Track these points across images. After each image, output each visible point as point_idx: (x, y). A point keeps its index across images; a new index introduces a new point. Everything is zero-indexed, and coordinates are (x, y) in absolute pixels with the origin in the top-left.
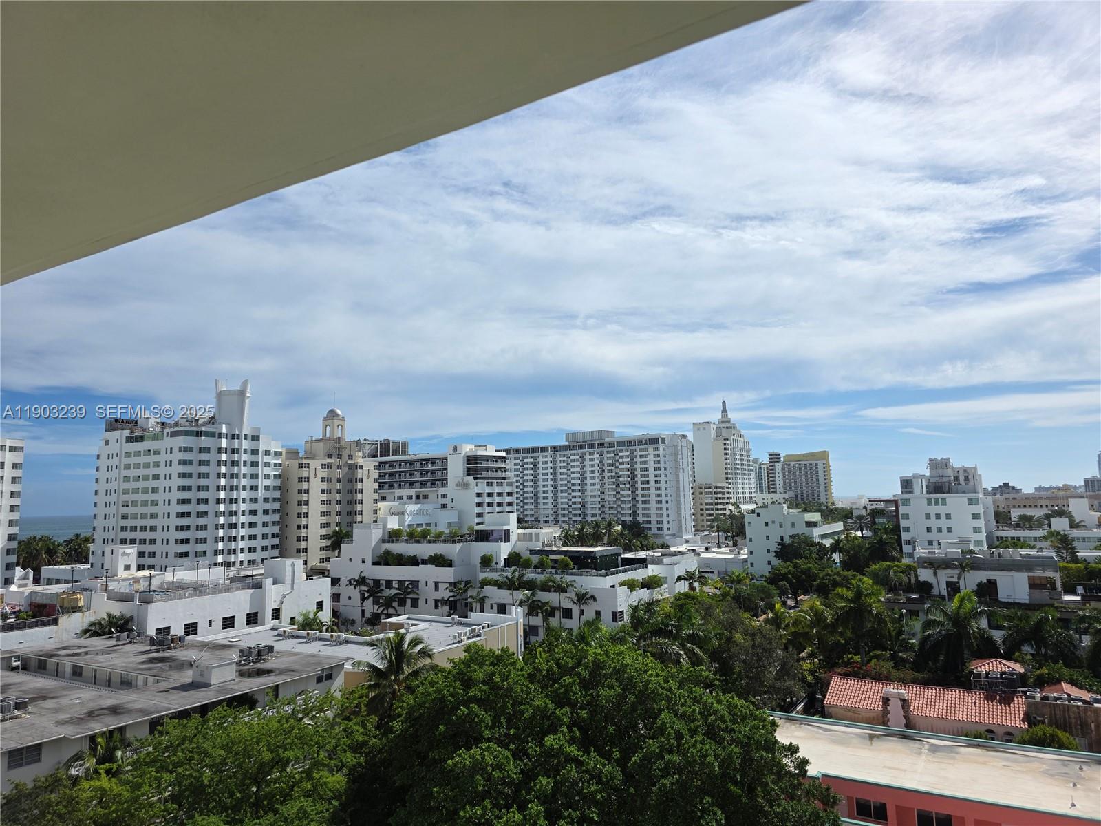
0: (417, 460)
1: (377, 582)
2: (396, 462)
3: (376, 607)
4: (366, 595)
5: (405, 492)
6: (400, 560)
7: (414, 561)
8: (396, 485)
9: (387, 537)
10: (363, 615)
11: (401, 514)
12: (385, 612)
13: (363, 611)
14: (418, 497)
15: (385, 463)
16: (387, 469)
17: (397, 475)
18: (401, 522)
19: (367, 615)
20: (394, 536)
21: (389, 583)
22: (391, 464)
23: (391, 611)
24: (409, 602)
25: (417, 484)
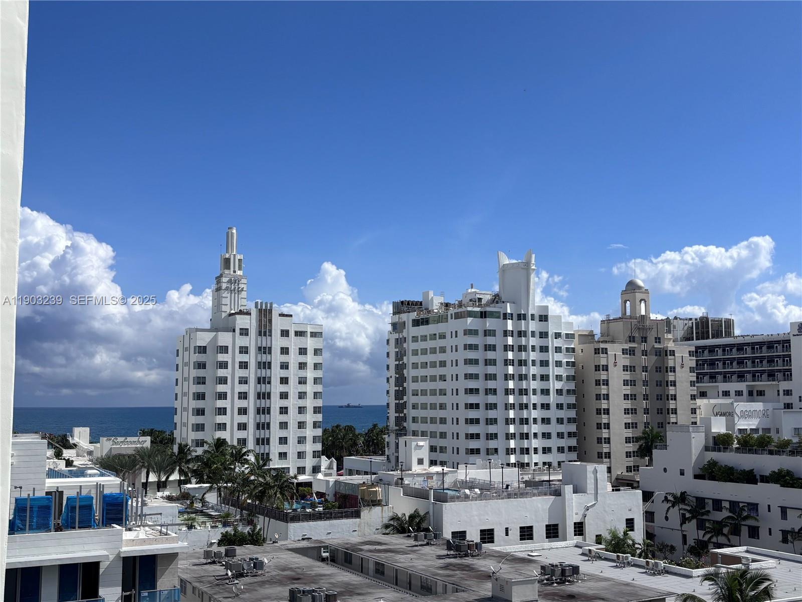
0: (748, 344)
1: (701, 501)
2: (718, 346)
3: (701, 533)
4: (688, 515)
5: (733, 386)
6: (730, 475)
7: (749, 477)
8: (720, 377)
9: (711, 444)
10: (685, 542)
11: (728, 414)
12: (714, 540)
13: (684, 537)
14: (751, 393)
15: (704, 348)
16: (706, 356)
17: (720, 364)
18: (730, 425)
19: (691, 542)
20: (721, 443)
21: (717, 504)
22: (712, 349)
23: (722, 539)
24: (745, 531)
25: (749, 376)
